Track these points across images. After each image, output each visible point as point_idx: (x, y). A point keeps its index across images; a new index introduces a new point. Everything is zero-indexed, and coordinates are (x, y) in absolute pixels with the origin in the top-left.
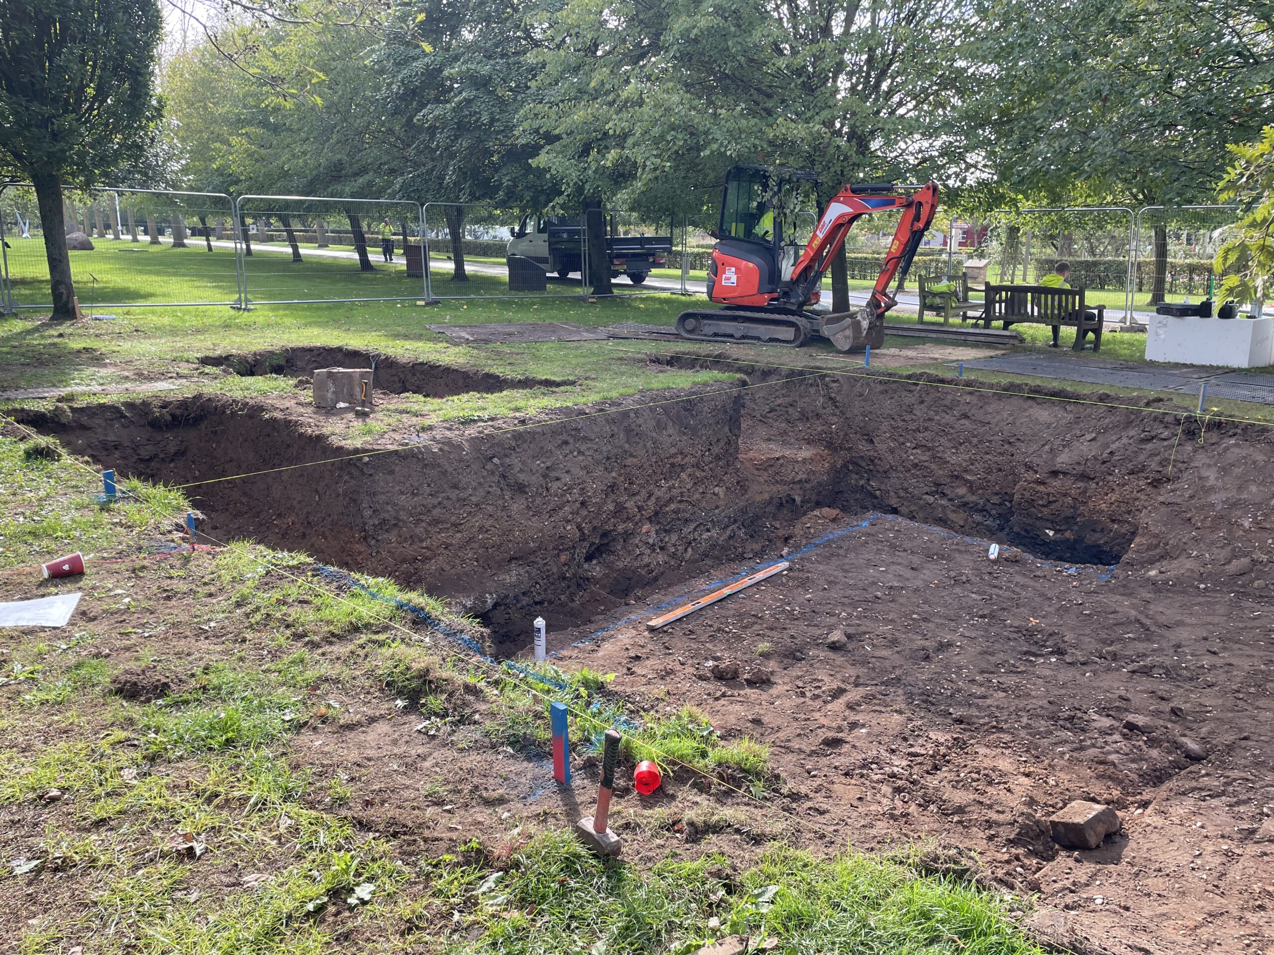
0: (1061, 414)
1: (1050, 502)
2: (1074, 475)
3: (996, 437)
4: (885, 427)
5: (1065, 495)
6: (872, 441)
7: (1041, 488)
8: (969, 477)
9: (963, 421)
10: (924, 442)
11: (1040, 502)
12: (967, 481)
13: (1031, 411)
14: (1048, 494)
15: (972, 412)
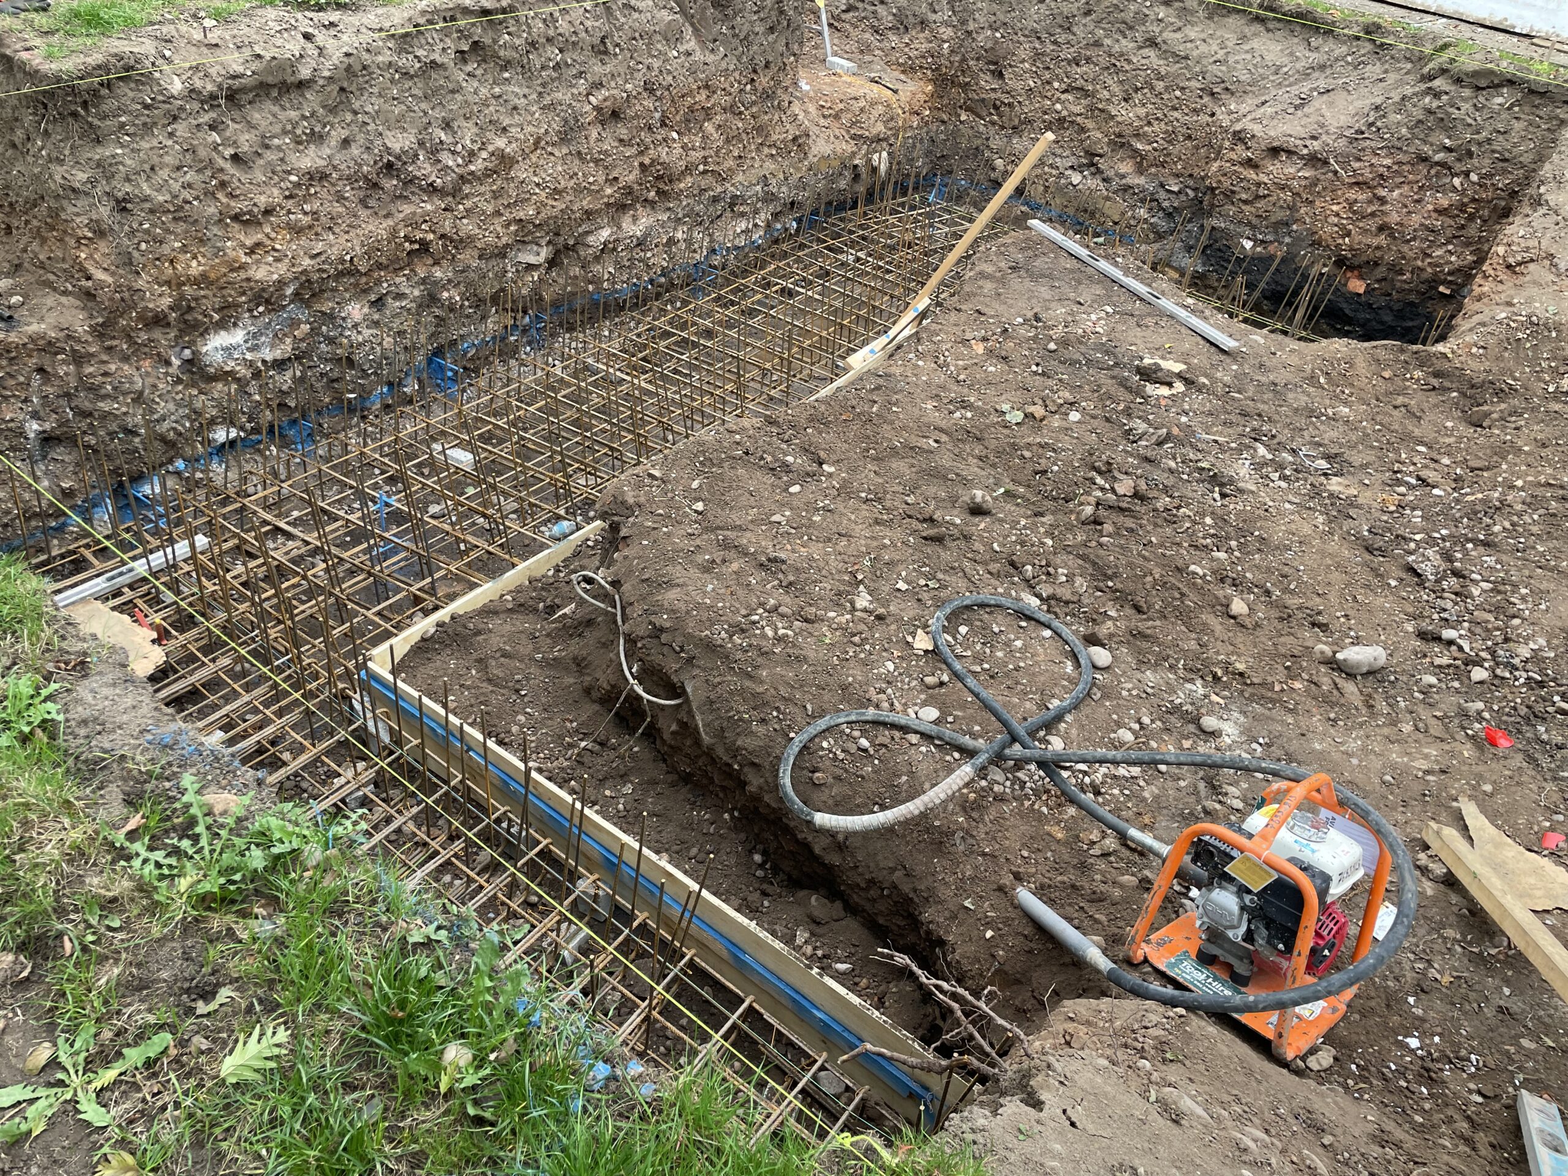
0: (1301, 51)
1: (1258, 197)
2: (1302, 157)
3: (1194, 84)
4: (1024, 51)
5: (1283, 188)
6: (1001, 75)
7: (1251, 174)
8: (1139, 146)
9: (1146, 52)
10: (1080, 83)
11: (1244, 196)
12: (1136, 151)
13: (1255, 43)
14: (1258, 185)
15: (1165, 35)
